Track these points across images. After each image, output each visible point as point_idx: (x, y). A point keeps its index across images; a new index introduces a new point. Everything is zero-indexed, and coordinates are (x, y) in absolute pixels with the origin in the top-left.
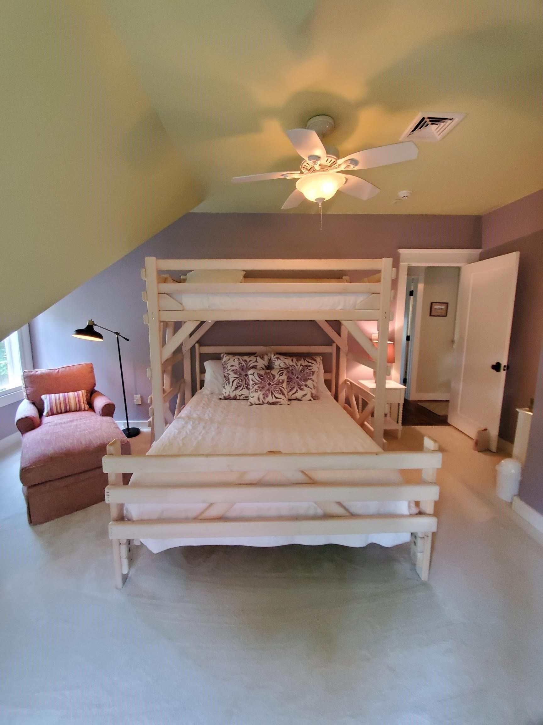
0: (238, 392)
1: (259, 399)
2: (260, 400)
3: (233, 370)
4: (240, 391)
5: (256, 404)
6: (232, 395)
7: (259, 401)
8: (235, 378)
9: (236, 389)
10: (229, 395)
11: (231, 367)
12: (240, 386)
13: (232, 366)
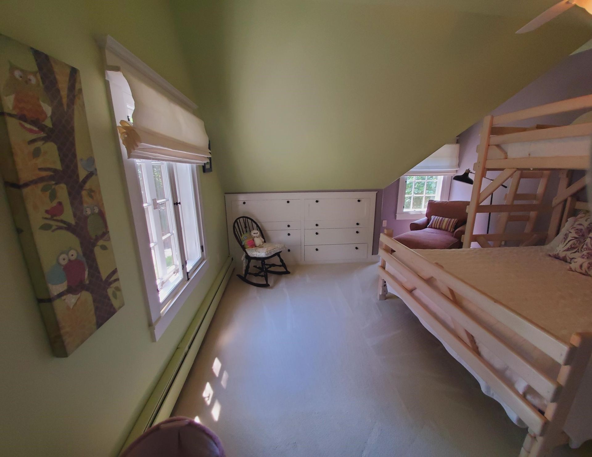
0: (569, 254)
1: (581, 266)
2: (583, 268)
3: (577, 229)
4: (572, 253)
5: (576, 271)
6: (562, 255)
7: (581, 269)
8: (573, 238)
9: (568, 250)
10: (558, 254)
11: (578, 226)
12: (574, 248)
13: (580, 224)
